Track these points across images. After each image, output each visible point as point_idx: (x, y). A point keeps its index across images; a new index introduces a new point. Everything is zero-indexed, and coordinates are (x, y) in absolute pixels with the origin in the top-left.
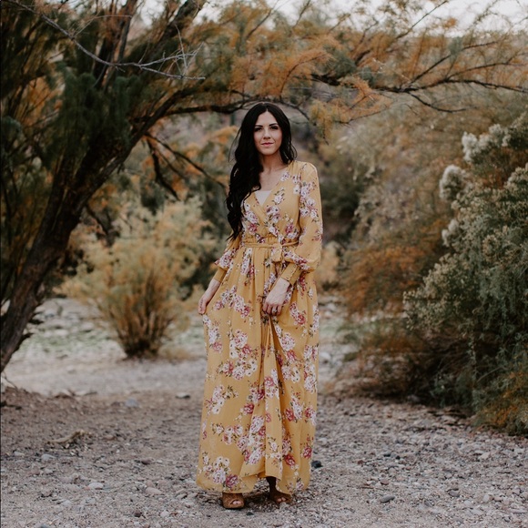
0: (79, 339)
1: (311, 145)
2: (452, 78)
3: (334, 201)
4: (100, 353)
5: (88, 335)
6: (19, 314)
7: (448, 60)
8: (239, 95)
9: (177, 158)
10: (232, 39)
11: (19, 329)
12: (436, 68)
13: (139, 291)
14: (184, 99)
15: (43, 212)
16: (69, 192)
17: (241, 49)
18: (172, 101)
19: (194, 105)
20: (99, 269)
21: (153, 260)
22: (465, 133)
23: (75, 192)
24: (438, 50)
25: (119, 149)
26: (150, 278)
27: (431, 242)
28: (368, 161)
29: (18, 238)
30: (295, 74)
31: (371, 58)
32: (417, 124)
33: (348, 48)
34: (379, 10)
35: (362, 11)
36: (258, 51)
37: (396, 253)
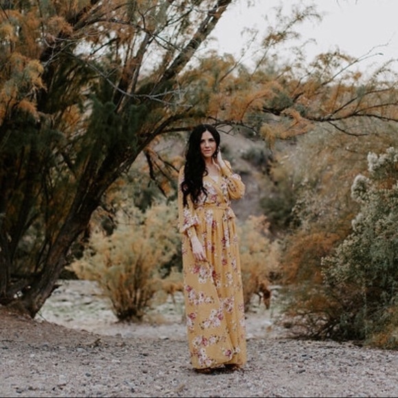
0: (81, 309)
1: (264, 169)
2: (359, 113)
3: (281, 212)
4: (98, 319)
5: (88, 306)
7: (356, 101)
8: (212, 120)
9: (166, 166)
10: (209, 82)
12: (348, 106)
13: (130, 271)
14: (175, 122)
16: (93, 183)
17: (216, 89)
18: (167, 123)
20: (101, 253)
21: (142, 247)
22: (370, 153)
23: (97, 184)
24: (349, 94)
25: (129, 155)
26: (138, 261)
27: (345, 230)
28: (303, 174)
29: (53, 217)
30: (252, 106)
31: (304, 98)
32: (338, 147)
33: (288, 90)
34: (311, 65)
35: (299, 66)
36: (227, 90)
37: (320, 237)
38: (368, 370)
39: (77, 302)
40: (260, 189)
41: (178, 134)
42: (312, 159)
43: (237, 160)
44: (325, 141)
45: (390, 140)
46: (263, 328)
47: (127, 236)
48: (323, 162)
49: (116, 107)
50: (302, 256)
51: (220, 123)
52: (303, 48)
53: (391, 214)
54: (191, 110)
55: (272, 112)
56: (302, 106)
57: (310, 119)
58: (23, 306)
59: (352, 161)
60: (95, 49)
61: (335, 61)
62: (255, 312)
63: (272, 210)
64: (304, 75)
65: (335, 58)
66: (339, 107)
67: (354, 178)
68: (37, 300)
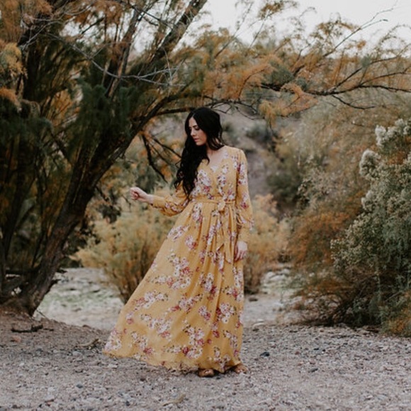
0: (89, 297)
1: (269, 146)
2: (365, 84)
3: (289, 189)
4: (106, 307)
5: (96, 294)
6: (50, 264)
7: (360, 71)
8: (208, 99)
9: (165, 150)
10: (204, 59)
11: (50, 275)
12: (353, 77)
13: (136, 258)
14: (170, 103)
15: (67, 190)
16: (86, 172)
17: (211, 66)
18: (161, 104)
19: (176, 107)
20: (105, 241)
21: (147, 233)
22: (378, 126)
23: (90, 173)
24: (353, 64)
25: (123, 141)
26: (144, 247)
27: (355, 209)
28: (308, 150)
29: (48, 209)
30: (249, 83)
31: (305, 71)
32: (344, 121)
33: (288, 64)
34: (311, 36)
35: (298, 37)
36: (223, 67)
37: (329, 217)
38: (386, 365)
39: (86, 291)
40: (266, 167)
41: (175, 116)
42: (317, 135)
43: (241, 139)
44: (330, 116)
45: (399, 112)
46: (274, 310)
47: (131, 222)
48: (329, 138)
49: (107, 90)
50: (311, 238)
51: (217, 102)
52: (301, 18)
53: (403, 191)
54: (186, 90)
55: (271, 88)
56: (303, 80)
57: (313, 94)
58: (20, 304)
59: (359, 136)
60: (83, 29)
61: (336, 30)
62: (266, 293)
63: (280, 187)
64: (304, 47)
65: (336, 27)
66: (343, 80)
67: (362, 154)
68: (34, 297)
